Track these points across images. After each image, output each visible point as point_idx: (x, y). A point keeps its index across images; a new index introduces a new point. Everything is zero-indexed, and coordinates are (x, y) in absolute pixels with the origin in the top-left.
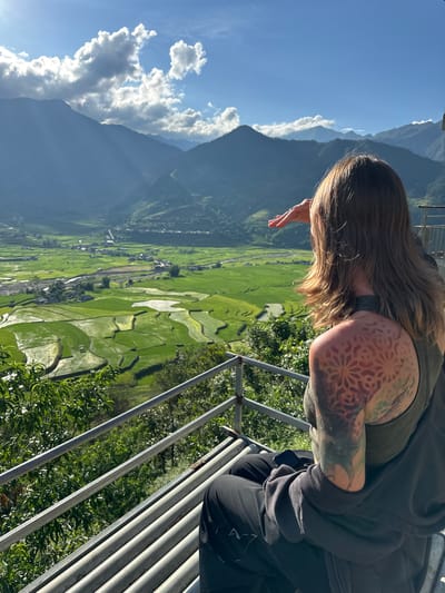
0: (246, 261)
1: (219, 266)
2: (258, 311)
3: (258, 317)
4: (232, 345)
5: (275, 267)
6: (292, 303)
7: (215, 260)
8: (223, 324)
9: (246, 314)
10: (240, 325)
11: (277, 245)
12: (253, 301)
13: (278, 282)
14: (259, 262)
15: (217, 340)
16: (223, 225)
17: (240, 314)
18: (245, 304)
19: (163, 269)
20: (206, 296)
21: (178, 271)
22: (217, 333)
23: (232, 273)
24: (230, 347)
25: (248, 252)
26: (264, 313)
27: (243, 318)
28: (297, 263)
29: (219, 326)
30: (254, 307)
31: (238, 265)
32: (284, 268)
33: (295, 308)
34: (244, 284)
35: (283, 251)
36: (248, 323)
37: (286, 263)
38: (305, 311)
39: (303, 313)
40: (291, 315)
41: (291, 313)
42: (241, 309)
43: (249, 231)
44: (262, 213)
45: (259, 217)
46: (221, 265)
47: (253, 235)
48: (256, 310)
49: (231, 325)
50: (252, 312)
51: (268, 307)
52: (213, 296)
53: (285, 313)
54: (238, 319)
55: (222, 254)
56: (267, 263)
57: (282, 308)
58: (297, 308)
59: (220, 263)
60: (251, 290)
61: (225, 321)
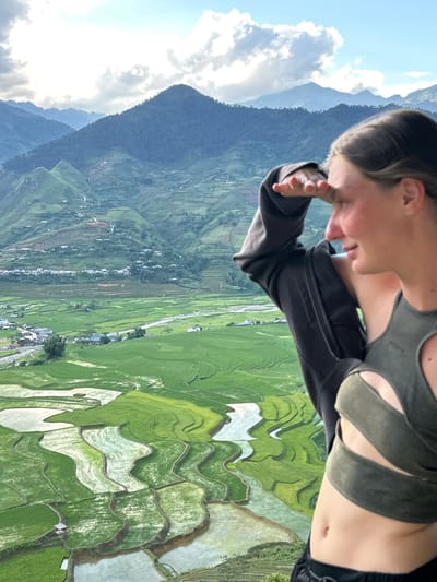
1: (140, 333)
2: (214, 419)
6: (278, 400)
8: (146, 450)
9: (192, 427)
10: (179, 451)
17: (179, 428)
18: (190, 406)
19: (34, 343)
20: (116, 394)
21: (62, 347)
22: (134, 470)
26: (227, 420)
27: (187, 436)
29: (139, 456)
30: (205, 412)
33: (284, 408)
36: (196, 446)
37: (265, 324)
38: (302, 415)
39: (298, 419)
40: (276, 423)
41: (276, 420)
42: (181, 418)
43: (196, 267)
44: (218, 234)
45: (214, 240)
46: (144, 330)
47: (205, 273)
48: (210, 419)
49: (162, 451)
50: (203, 422)
51: (233, 410)
52: (128, 395)
53: (264, 421)
54: (177, 437)
55: (148, 309)
56: (232, 324)
57: (258, 411)
58: (287, 410)
59: (143, 328)
60: (202, 379)
61: (150, 444)
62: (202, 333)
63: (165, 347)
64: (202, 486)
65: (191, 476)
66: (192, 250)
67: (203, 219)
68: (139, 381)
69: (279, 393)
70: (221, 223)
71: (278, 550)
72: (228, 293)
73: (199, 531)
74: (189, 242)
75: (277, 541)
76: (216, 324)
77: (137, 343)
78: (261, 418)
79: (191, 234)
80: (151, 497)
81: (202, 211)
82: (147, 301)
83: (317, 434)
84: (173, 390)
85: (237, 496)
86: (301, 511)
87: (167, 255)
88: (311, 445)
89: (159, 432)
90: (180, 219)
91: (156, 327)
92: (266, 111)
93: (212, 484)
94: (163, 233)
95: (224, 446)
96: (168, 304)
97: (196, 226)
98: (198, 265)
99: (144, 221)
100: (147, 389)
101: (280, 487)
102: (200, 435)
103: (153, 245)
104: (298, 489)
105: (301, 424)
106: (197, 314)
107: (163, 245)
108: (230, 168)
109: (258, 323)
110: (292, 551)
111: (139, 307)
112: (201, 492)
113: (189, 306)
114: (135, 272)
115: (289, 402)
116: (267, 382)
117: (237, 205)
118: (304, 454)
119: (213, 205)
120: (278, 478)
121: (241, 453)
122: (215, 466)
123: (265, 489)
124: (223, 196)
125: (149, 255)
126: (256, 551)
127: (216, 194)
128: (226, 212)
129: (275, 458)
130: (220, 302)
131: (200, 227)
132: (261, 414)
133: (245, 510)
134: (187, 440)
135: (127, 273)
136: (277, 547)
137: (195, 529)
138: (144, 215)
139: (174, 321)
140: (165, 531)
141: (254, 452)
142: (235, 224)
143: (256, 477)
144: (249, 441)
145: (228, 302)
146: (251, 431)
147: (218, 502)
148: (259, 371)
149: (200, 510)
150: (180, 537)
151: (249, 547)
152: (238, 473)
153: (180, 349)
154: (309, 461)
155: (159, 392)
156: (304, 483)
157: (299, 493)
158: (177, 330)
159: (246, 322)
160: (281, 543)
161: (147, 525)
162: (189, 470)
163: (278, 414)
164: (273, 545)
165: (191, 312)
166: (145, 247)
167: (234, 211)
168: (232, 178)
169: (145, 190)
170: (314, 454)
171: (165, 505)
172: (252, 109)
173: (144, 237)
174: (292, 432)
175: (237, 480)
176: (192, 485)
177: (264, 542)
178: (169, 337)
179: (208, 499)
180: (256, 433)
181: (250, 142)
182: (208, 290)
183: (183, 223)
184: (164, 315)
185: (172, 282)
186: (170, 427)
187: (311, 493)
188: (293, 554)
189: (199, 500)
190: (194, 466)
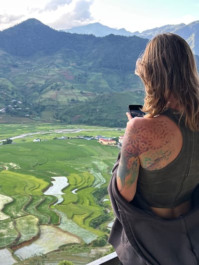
1: (9, 142)
2: (45, 184)
6: (76, 175)
8: (10, 199)
9: (34, 188)
10: (27, 200)
17: (27, 188)
18: (33, 178)
22: (3, 209)
26: (51, 185)
29: (6, 202)
30: (41, 181)
32: (70, 142)
33: (79, 179)
36: (35, 197)
37: (72, 138)
38: (88, 182)
39: (86, 185)
40: (75, 186)
41: (75, 185)
42: (28, 183)
43: (39, 110)
44: (51, 94)
45: (48, 97)
46: (11, 140)
47: (43, 113)
48: (43, 184)
49: (18, 200)
50: (39, 186)
51: (54, 180)
52: (2, 172)
53: (70, 185)
54: (26, 193)
55: (14, 130)
56: (55, 138)
57: (67, 180)
58: (81, 180)
59: (11, 139)
60: (40, 165)
61: (13, 197)
62: (41, 142)
63: (22, 149)
64: (37, 217)
65: (32, 212)
66: (37, 101)
67: (43, 86)
68: (8, 165)
69: (77, 172)
70: (52, 88)
71: (73, 247)
72: (54, 123)
73: (35, 239)
74: (36, 97)
75: (73, 242)
76: (48, 138)
77: (8, 146)
78: (68, 184)
79: (37, 93)
80: (12, 222)
81: (43, 82)
82: (13, 126)
83: (94, 192)
84: (25, 170)
85: (55, 221)
86: (85, 228)
87: (24, 103)
88: (91, 197)
89: (17, 191)
90: (31, 85)
91: (18, 139)
92: (75, 35)
93: (42, 216)
94: (22, 92)
95: (49, 197)
96: (24, 127)
97: (39, 89)
98: (40, 109)
99: (13, 86)
100: (12, 169)
101: (76, 217)
102: (38, 192)
103: (18, 98)
104: (84, 218)
105: (87, 187)
106: (39, 133)
107: (22, 98)
108: (57, 61)
109: (69, 138)
110: (80, 247)
111: (9, 129)
112: (37, 220)
113: (35, 129)
114: (8, 111)
115: (82, 176)
116: (72, 166)
117: (60, 80)
118: (88, 201)
119: (48, 79)
120: (75, 213)
121: (57, 201)
122: (45, 207)
123: (68, 218)
124: (53, 76)
125: (15, 103)
126: (62, 248)
127: (49, 74)
128: (55, 83)
129: (74, 203)
130: (50, 127)
131: (42, 90)
132: (68, 182)
133: (58, 228)
134: (31, 194)
135: (4, 111)
136: (73, 245)
137: (33, 238)
138: (13, 83)
139: (27, 136)
140: (18, 239)
141: (64, 201)
142: (58, 90)
143: (64, 212)
144: (62, 195)
145: (54, 127)
146: (63, 190)
147: (45, 225)
148: (68, 161)
149: (36, 228)
150: (25, 242)
151: (59, 246)
152: (56, 210)
153: (30, 150)
154: (90, 205)
155: (18, 171)
156: (87, 215)
157: (84, 220)
158: (28, 140)
159: (63, 137)
160: (75, 244)
161: (9, 236)
162: (32, 209)
163: (76, 182)
164: (71, 244)
165: (36, 132)
166: (13, 99)
167: (58, 83)
168: (58, 67)
169: (13, 70)
170: (92, 201)
171: (19, 227)
172: (68, 33)
173: (13, 93)
174: (83, 190)
175: (55, 214)
176: (32, 216)
177: (66, 243)
178: (24, 144)
179: (40, 223)
180: (65, 191)
181: (67, 50)
182: (44, 122)
183: (33, 88)
184: (22, 133)
185: (27, 117)
186: (23, 188)
187: (90, 219)
188: (80, 249)
189: (36, 224)
190: (34, 207)
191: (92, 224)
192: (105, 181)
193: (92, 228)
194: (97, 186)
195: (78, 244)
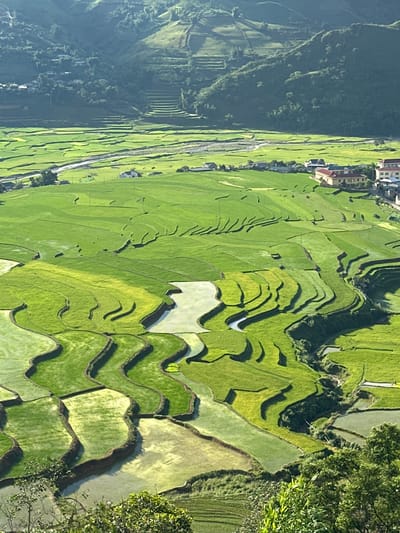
0: (128, 163)
1: (49, 179)
2: (150, 304)
3: (150, 320)
4: (71, 404)
5: (206, 180)
6: (244, 279)
7: (41, 162)
8: (49, 345)
9: (117, 314)
10: (97, 346)
11: (212, 119)
12: (138, 275)
13: (207, 220)
14: (161, 167)
15: (30, 393)
16: (66, 64)
17: (99, 314)
18: (116, 284)
22: (30, 373)
23: (84, 199)
24: (64, 412)
25: (134, 140)
26: (169, 305)
27: (107, 326)
28: (260, 167)
29: (39, 352)
31: (107, 174)
32: (227, 181)
33: (251, 291)
34: (117, 228)
35: (226, 134)
36: (122, 340)
37: (233, 169)
38: (277, 300)
39: (271, 305)
40: (239, 310)
41: (238, 306)
42: (103, 299)
46: (55, 174)
48: (144, 302)
49: (72, 346)
50: (135, 306)
52: (27, 266)
53: (223, 307)
54: (95, 327)
57: (215, 292)
58: (257, 292)
59: (53, 171)
60: (136, 246)
61: (57, 336)
64: (128, 394)
65: (112, 380)
68: (45, 247)
71: (228, 480)
73: (120, 455)
75: (228, 468)
80: (55, 408)
83: (296, 326)
85: (178, 408)
86: (266, 430)
88: (288, 345)
93: (141, 393)
95: (162, 340)
100: (55, 258)
101: (239, 398)
102: (129, 325)
104: (263, 399)
105: (275, 312)
110: (248, 481)
112: (123, 404)
115: (260, 281)
116: (231, 253)
118: (277, 353)
120: (236, 385)
121: (186, 350)
122: (150, 366)
129: (234, 358)
132: (219, 296)
133: (187, 427)
134: (111, 331)
136: (226, 477)
137: (115, 453)
140: (72, 455)
141: (205, 351)
144: (198, 334)
146: (203, 320)
147: (149, 417)
148: (219, 237)
149: (123, 426)
150: (93, 462)
151: (189, 478)
152: (181, 377)
153: (107, 203)
154: (283, 361)
156: (272, 393)
157: (265, 406)
160: (234, 472)
161: (47, 446)
163: (243, 297)
164: (222, 473)
170: (289, 354)
174: (261, 323)
175: (180, 387)
176: (114, 393)
177: (210, 470)
179: (135, 414)
180: (210, 323)
186: (86, 313)
187: (281, 406)
188: (248, 486)
189: (123, 413)
190: (118, 366)
191: (285, 419)
192: (330, 297)
193: (286, 431)
194: (304, 311)
195: (246, 473)
